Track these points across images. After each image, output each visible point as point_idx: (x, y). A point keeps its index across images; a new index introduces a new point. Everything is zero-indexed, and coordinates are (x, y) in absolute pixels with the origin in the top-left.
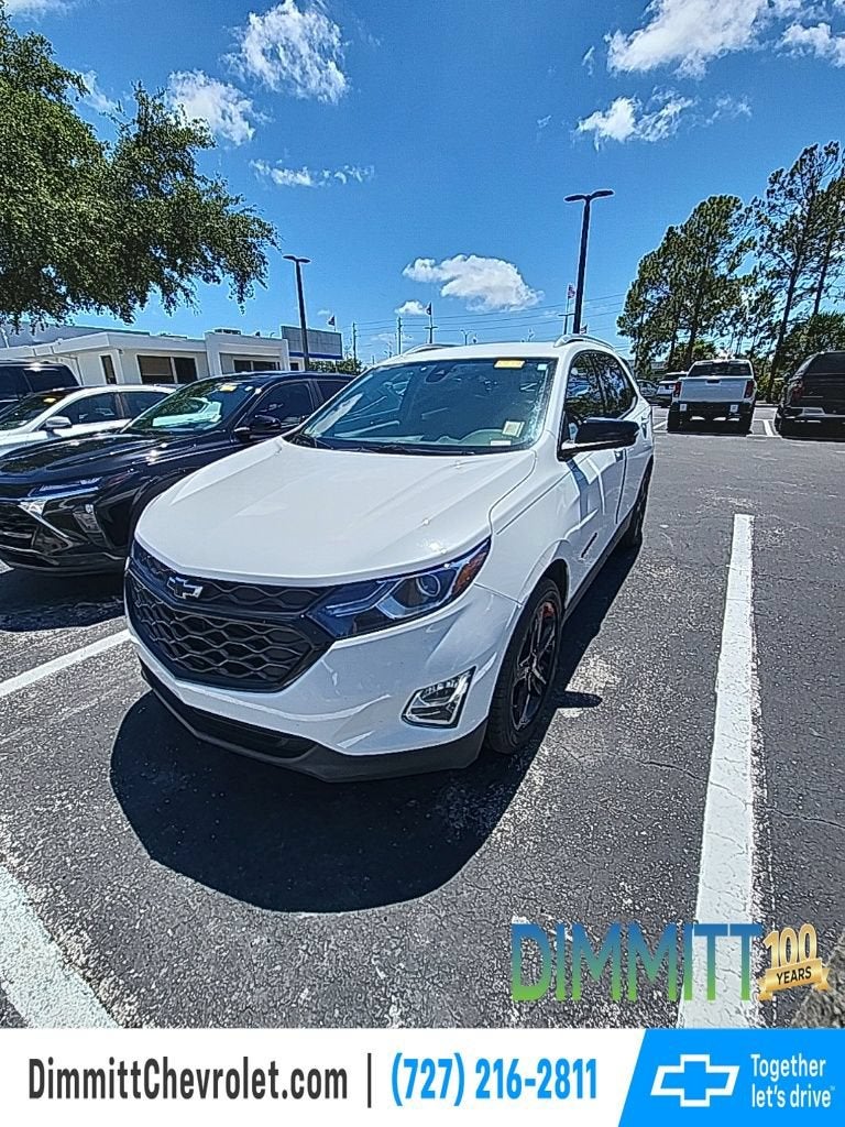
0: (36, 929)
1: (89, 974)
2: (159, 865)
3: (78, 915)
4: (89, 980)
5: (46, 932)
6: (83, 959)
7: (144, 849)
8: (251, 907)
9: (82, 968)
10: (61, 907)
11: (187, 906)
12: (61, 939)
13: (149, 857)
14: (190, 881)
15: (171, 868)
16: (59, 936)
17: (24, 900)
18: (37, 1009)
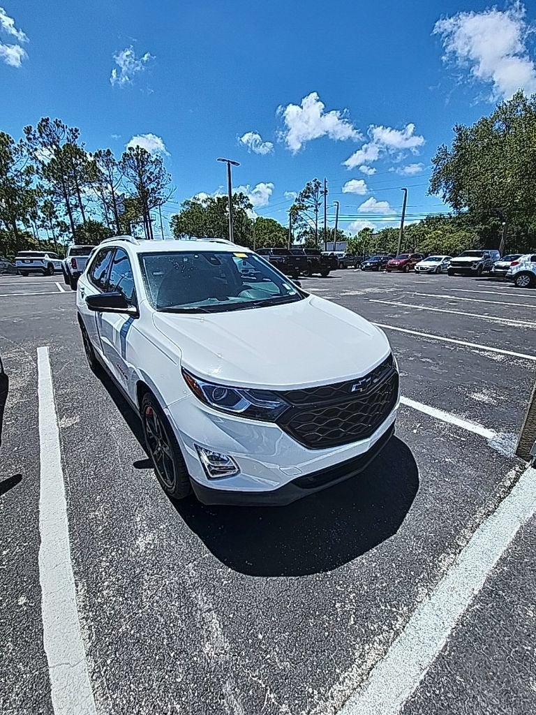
0: (444, 585)
1: (458, 551)
2: (400, 529)
3: (431, 564)
4: (460, 551)
5: (444, 578)
6: (452, 555)
7: (390, 538)
8: (418, 493)
9: (456, 555)
10: (428, 575)
11: (420, 515)
12: (445, 569)
13: (395, 535)
14: (408, 515)
15: (401, 524)
16: (444, 571)
17: (427, 600)
18: (480, 572)
